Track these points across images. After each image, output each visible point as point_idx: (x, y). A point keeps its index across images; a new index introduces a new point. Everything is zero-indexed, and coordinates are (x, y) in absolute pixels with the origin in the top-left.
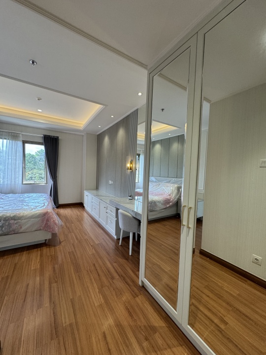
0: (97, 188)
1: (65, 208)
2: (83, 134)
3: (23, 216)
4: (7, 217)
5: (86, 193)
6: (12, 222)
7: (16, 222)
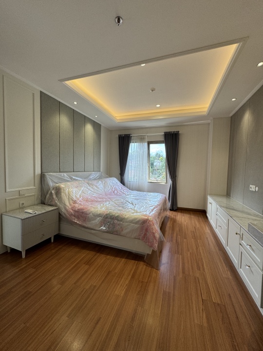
0: (228, 194)
1: (183, 213)
2: (209, 121)
3: (124, 219)
4: (113, 216)
5: (210, 199)
6: (116, 221)
7: (118, 222)
